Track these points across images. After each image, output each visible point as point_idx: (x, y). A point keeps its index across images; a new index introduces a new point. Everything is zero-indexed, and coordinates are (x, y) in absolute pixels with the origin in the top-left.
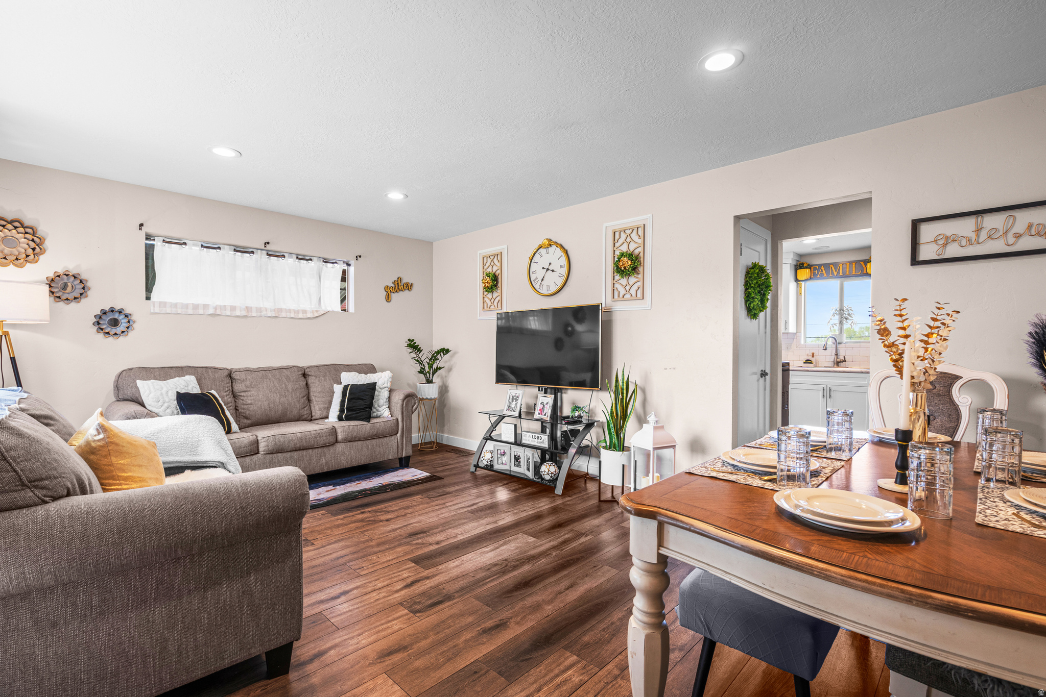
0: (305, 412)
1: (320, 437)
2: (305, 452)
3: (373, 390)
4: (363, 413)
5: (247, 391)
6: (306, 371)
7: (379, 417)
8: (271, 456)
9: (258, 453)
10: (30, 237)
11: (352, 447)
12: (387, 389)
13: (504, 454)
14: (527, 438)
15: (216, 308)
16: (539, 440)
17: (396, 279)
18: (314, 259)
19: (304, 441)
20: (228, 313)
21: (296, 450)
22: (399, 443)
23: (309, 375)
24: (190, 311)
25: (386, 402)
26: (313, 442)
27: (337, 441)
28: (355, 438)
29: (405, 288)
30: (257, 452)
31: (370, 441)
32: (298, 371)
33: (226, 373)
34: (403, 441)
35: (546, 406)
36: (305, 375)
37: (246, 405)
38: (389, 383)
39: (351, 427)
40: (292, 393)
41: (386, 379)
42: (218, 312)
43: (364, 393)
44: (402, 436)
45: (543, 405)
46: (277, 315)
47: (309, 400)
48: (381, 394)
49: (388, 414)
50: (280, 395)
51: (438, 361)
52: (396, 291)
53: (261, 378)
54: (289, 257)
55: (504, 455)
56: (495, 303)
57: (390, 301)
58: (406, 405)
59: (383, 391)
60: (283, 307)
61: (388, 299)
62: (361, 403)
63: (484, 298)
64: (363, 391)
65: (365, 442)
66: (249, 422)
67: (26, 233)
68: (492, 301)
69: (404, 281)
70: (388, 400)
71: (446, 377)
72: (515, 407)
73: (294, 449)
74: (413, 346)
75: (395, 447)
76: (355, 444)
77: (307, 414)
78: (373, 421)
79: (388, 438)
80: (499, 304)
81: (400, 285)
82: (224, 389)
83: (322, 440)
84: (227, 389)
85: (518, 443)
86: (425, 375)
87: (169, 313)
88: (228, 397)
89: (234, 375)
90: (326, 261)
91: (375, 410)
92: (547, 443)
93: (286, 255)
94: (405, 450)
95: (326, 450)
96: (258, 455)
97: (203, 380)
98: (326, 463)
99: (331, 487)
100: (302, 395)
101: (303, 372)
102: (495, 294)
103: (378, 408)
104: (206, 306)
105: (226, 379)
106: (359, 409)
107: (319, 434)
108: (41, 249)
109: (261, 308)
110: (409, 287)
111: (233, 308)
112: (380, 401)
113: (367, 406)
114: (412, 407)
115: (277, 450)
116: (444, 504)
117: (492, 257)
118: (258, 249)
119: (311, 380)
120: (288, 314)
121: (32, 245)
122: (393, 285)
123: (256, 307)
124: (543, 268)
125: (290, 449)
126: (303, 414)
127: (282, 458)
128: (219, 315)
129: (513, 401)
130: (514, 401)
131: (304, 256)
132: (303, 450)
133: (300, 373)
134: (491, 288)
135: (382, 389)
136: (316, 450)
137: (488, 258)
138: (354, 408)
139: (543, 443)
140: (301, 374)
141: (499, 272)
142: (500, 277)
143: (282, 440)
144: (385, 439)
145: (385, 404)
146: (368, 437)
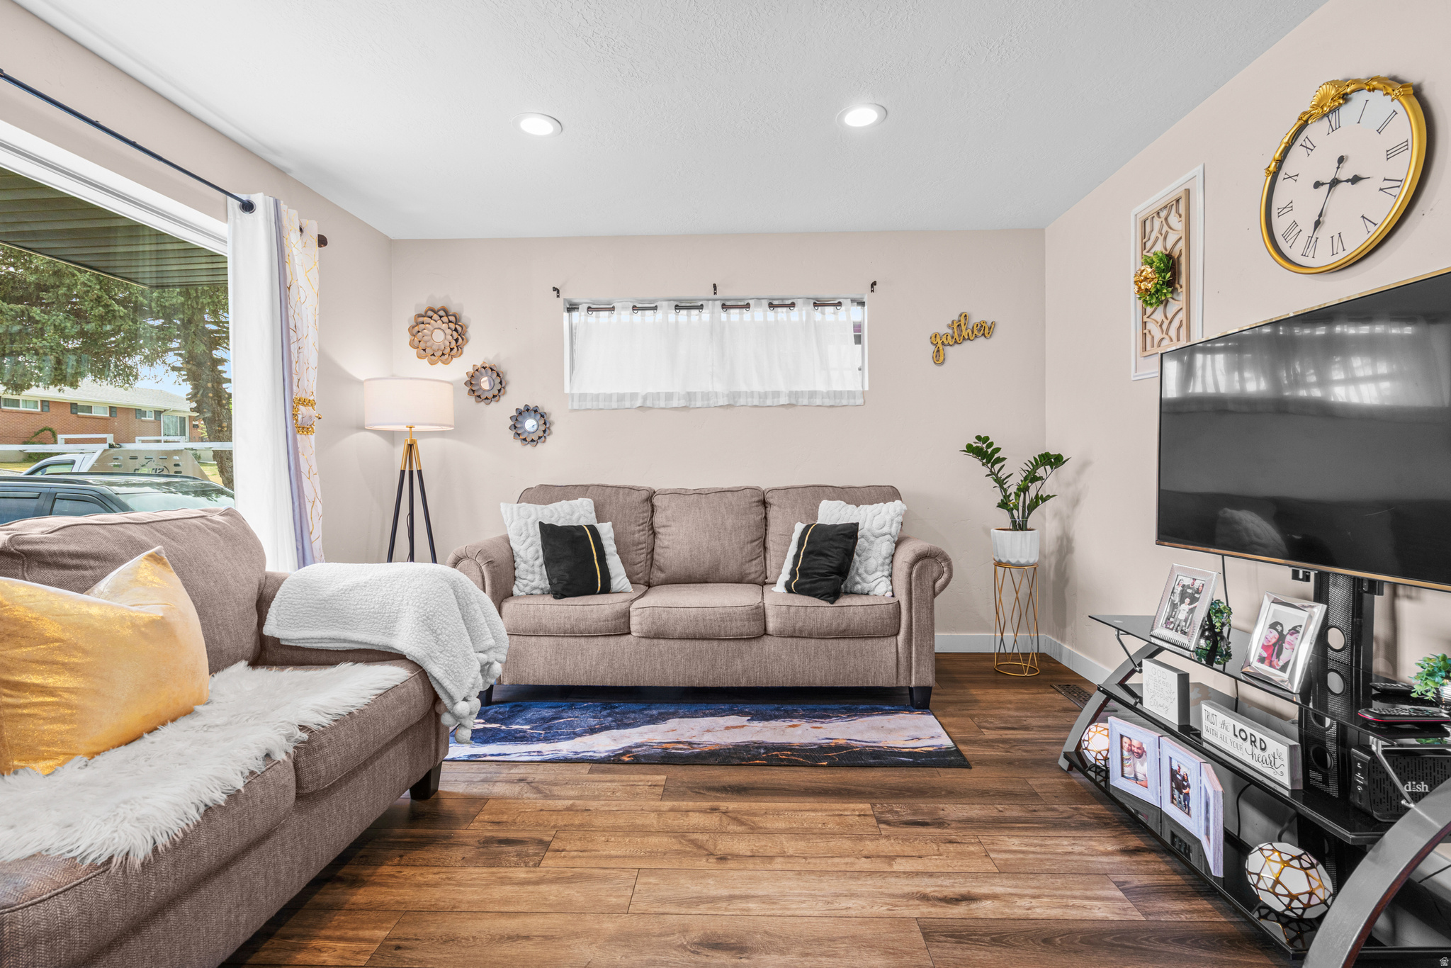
0: (753, 569)
1: (731, 621)
2: (705, 644)
3: (850, 538)
4: (823, 583)
5: (667, 526)
6: (767, 496)
7: (867, 594)
8: (648, 641)
9: (629, 633)
10: (452, 326)
11: (797, 648)
12: (888, 537)
13: (1140, 753)
14: (1218, 728)
15: (645, 398)
16: (1258, 752)
17: (956, 318)
18: (799, 303)
19: (701, 624)
20: (662, 404)
21: (688, 639)
22: (900, 655)
23: (770, 504)
24: (614, 405)
25: (883, 564)
26: (717, 628)
27: (765, 633)
28: (801, 631)
29: (976, 332)
30: (626, 631)
31: (835, 641)
32: (752, 496)
33: (644, 495)
34: (911, 653)
35: (1289, 638)
36: (764, 503)
37: (663, 548)
38: (894, 525)
39: (793, 610)
40: (731, 534)
41: (888, 518)
42: (649, 404)
43: (831, 542)
44: (909, 640)
45: (1281, 633)
46: (732, 402)
47: (765, 548)
48: (875, 548)
49: (885, 589)
50: (710, 535)
51: (1038, 483)
52: (956, 342)
53: (689, 507)
54: (756, 305)
55: (1140, 756)
56: (1173, 332)
57: (943, 363)
58: (919, 576)
59: (878, 540)
60: (743, 388)
61: (939, 358)
62: (822, 562)
63: (1145, 323)
64: (831, 539)
65: (823, 642)
66: (662, 576)
67: (450, 322)
68: (1165, 327)
69: (975, 319)
70: (888, 561)
71: (1068, 517)
72: (1186, 621)
73: (685, 636)
74: (984, 452)
75: (892, 662)
76: (802, 642)
77: (756, 572)
78: (844, 601)
79: (875, 641)
80: (1181, 330)
81: (963, 327)
82: (636, 521)
83: (736, 627)
84: (641, 521)
85: (1188, 734)
86: (1010, 511)
87: (590, 409)
88: (641, 533)
89: (656, 501)
90: (818, 304)
91: (858, 579)
92: (1286, 769)
93: (751, 302)
94: (917, 673)
95: (744, 646)
96: (629, 636)
97: (608, 507)
98: (745, 671)
99: (743, 720)
100: (750, 539)
101: (761, 498)
102: (1173, 307)
103: (865, 575)
104: (633, 396)
105: (641, 505)
106: (818, 574)
107: (729, 614)
108: (463, 339)
109: (708, 393)
110: (985, 330)
111: (669, 396)
112: (869, 561)
113: (831, 570)
114: (935, 582)
115: (655, 634)
116: (890, 859)
117: (1163, 214)
118: (708, 300)
119: (773, 513)
120: (749, 400)
121: (455, 334)
122: (950, 331)
123: (702, 392)
124: (1317, 185)
125: (676, 635)
126: (747, 572)
127: (666, 648)
128: (650, 408)
129: (1182, 601)
130: (1187, 600)
131: (783, 299)
132: (704, 639)
133: (756, 499)
134: (1157, 291)
135: (877, 537)
136: (725, 644)
137: (1156, 219)
138: (809, 571)
139: (1273, 765)
140: (758, 501)
141: (1182, 244)
142: (1183, 260)
143: (664, 616)
144: (869, 642)
145: (881, 568)
146: (829, 634)
